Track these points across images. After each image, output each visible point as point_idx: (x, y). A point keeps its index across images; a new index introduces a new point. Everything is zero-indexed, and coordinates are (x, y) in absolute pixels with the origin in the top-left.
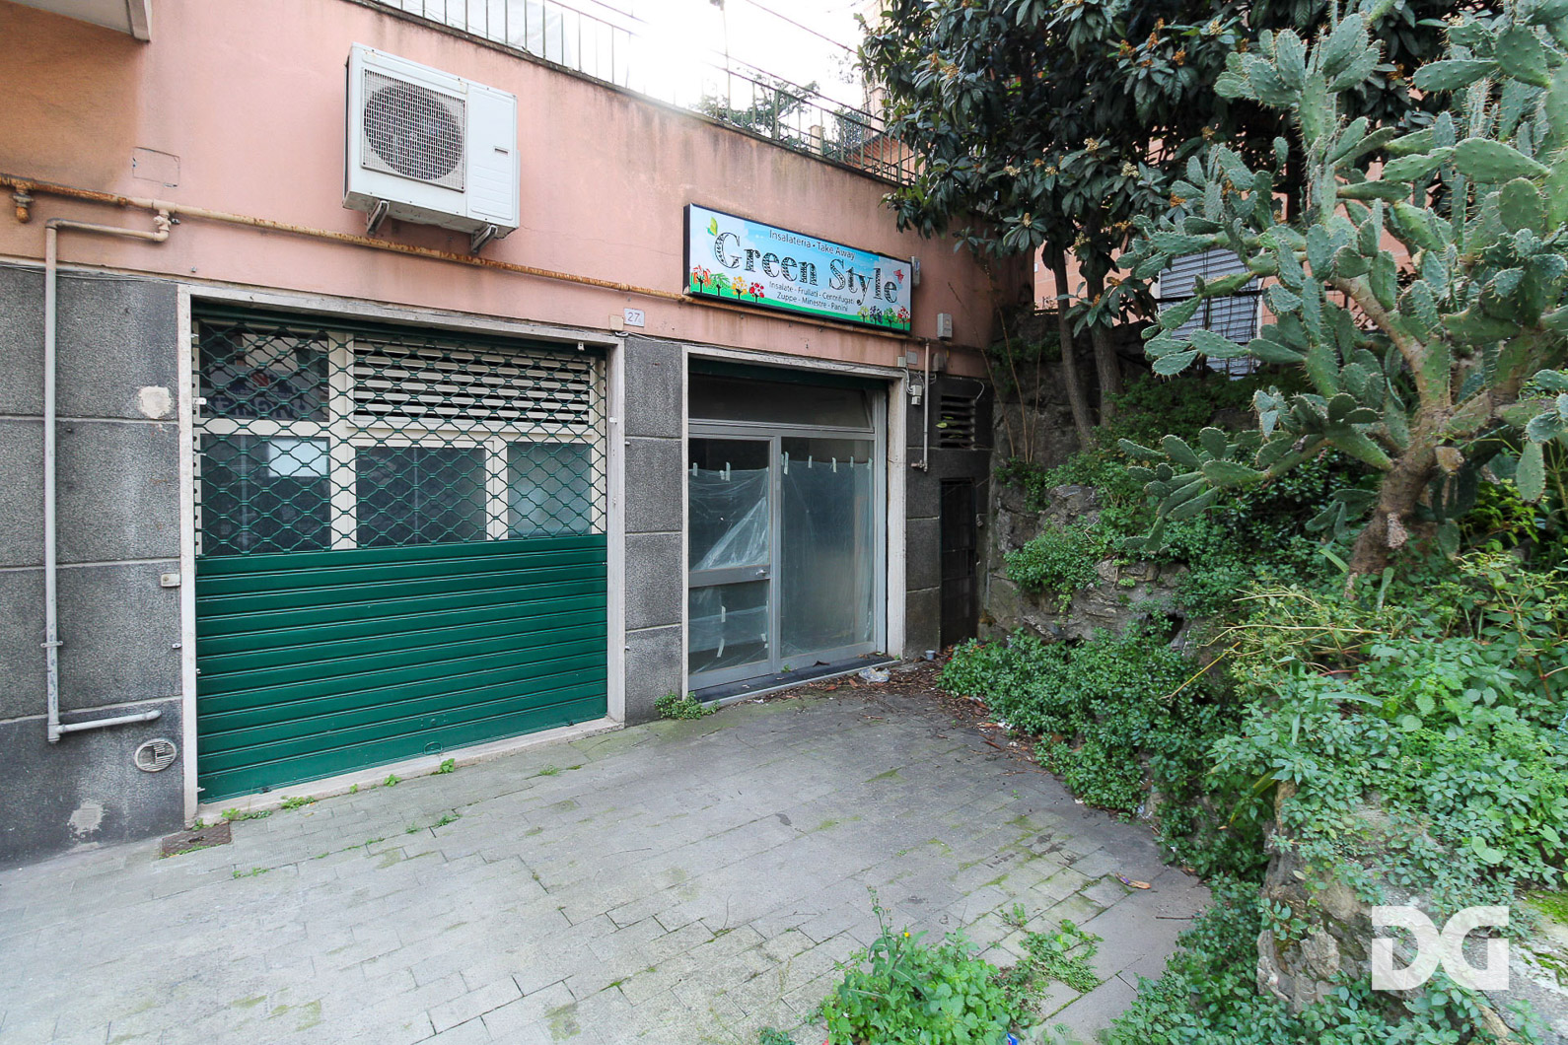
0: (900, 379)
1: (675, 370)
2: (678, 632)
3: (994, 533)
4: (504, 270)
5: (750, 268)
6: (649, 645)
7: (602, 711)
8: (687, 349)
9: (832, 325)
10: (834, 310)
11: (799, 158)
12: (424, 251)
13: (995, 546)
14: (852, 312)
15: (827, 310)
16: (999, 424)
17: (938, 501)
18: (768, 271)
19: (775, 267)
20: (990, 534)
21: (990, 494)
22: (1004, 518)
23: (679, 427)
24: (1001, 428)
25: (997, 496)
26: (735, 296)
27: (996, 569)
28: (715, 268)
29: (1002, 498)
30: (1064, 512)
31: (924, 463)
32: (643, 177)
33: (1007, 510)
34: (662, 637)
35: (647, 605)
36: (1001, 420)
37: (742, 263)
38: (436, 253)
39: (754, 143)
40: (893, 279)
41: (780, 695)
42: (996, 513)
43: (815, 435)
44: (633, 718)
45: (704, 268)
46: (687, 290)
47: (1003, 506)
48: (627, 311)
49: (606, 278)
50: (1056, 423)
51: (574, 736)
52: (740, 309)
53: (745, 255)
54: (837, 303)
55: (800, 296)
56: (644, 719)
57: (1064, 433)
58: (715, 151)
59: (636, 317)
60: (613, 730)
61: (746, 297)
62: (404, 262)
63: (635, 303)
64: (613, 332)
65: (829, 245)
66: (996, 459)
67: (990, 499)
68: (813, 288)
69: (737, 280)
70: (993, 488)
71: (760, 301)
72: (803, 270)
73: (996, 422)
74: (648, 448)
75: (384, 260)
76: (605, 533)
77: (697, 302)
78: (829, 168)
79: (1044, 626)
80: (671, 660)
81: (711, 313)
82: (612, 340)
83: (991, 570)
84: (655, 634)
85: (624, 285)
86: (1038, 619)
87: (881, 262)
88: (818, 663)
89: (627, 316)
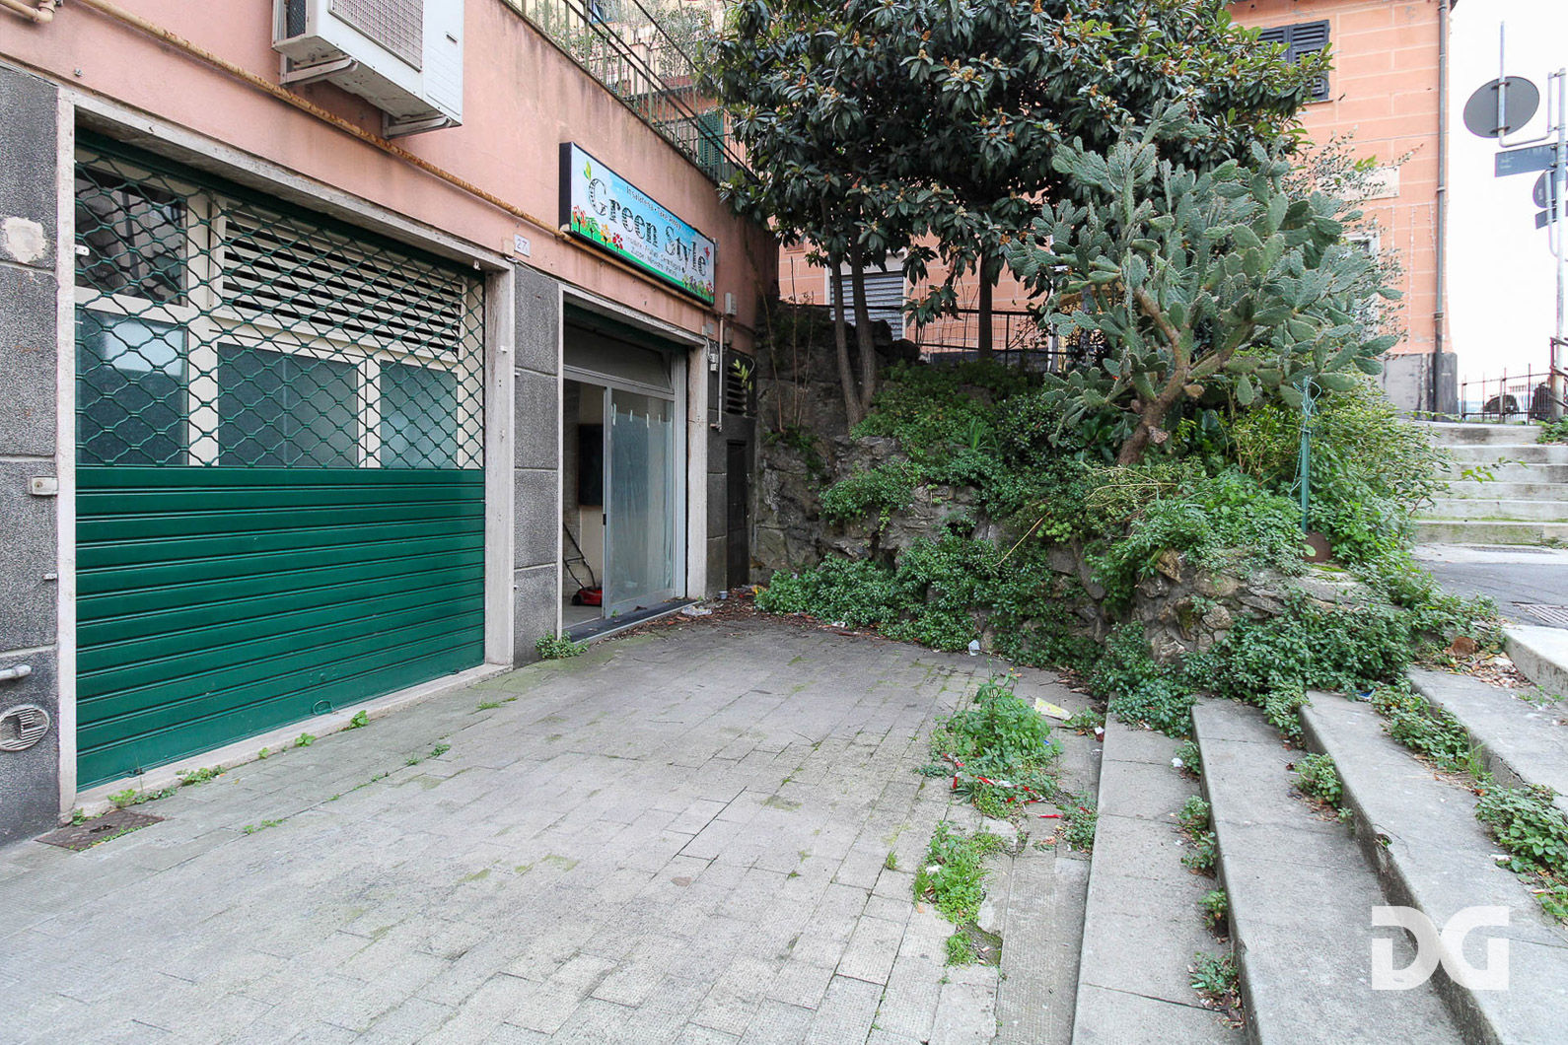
0: (703, 346)
1: (553, 306)
2: (554, 571)
3: (761, 490)
4: (415, 166)
5: (613, 219)
6: (532, 584)
7: (480, 658)
8: (563, 287)
9: (664, 287)
10: (667, 273)
11: (641, 124)
12: (345, 124)
13: (762, 501)
14: (678, 278)
15: (662, 271)
16: (761, 397)
17: (725, 459)
18: (625, 225)
19: (631, 222)
20: (756, 491)
21: (756, 457)
22: (771, 477)
23: (556, 366)
24: (765, 399)
25: (762, 458)
26: (602, 242)
27: (763, 521)
28: (590, 213)
29: (768, 459)
30: (868, 457)
31: (719, 424)
32: (529, 103)
33: (774, 469)
34: (542, 576)
35: (531, 543)
36: (764, 393)
37: (608, 211)
38: (356, 130)
39: (610, 97)
40: (704, 255)
41: (631, 632)
42: (762, 473)
43: (636, 391)
44: (522, 659)
45: (582, 209)
46: (566, 227)
47: (770, 466)
48: (517, 237)
49: (504, 200)
50: (819, 396)
51: (472, 681)
52: (604, 257)
53: (610, 205)
54: (671, 267)
55: (647, 254)
56: (527, 660)
57: (826, 404)
58: (583, 94)
59: (523, 245)
60: (504, 673)
61: (610, 246)
62: (318, 130)
63: (522, 230)
64: (504, 256)
65: (665, 212)
66: (760, 426)
67: (756, 461)
68: (655, 250)
69: (606, 228)
70: (758, 451)
71: (620, 252)
72: (649, 229)
73: (759, 395)
74: (532, 382)
75: (297, 122)
76: (484, 469)
77: (574, 242)
78: (660, 140)
79: (851, 549)
80: (548, 600)
81: (579, 256)
82: (504, 264)
83: (758, 522)
84: (536, 574)
85: (519, 209)
86: (847, 543)
87: (697, 238)
88: (639, 608)
89: (517, 243)
